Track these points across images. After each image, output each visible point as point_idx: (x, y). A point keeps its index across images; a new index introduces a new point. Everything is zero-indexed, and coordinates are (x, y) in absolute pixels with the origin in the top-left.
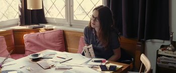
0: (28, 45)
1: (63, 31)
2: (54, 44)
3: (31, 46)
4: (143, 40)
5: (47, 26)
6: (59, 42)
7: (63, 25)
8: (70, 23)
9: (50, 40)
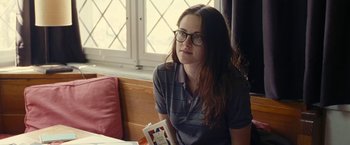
0: (33, 113)
1: (119, 80)
2: (94, 113)
3: (39, 116)
4: (318, 105)
5: (82, 68)
6: (107, 108)
7: (121, 67)
8: (138, 61)
9: (85, 102)
